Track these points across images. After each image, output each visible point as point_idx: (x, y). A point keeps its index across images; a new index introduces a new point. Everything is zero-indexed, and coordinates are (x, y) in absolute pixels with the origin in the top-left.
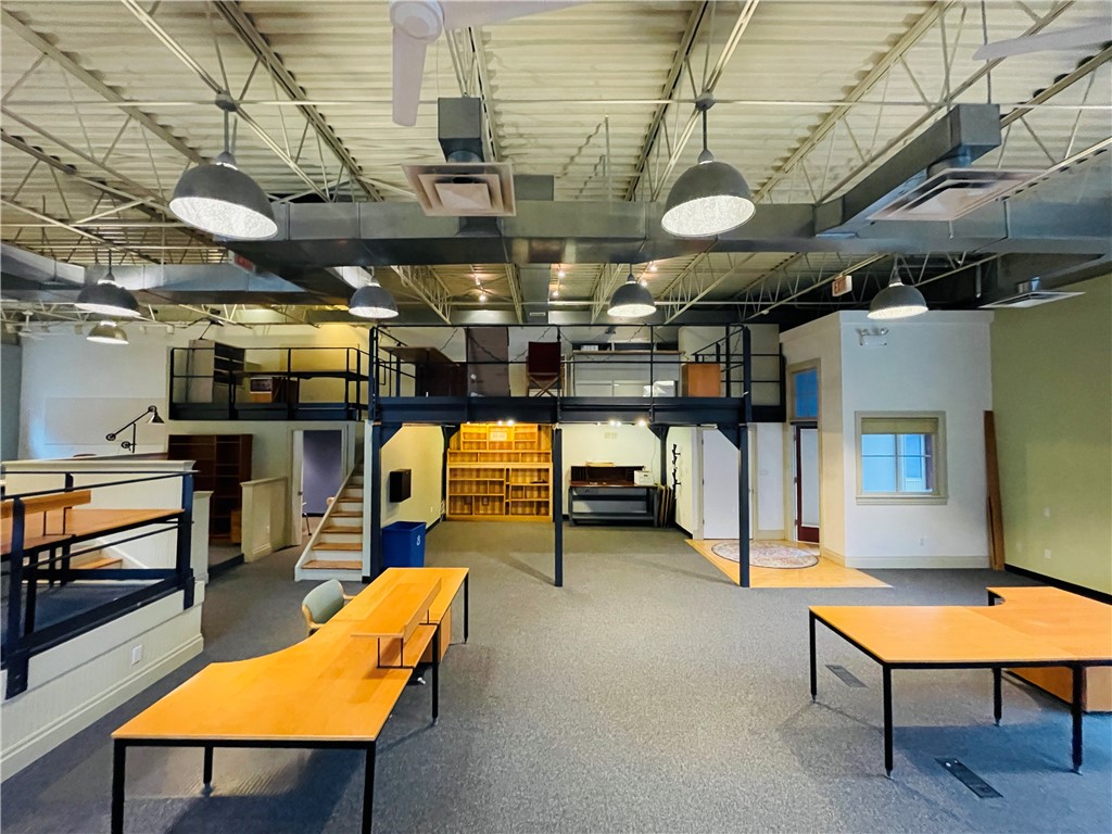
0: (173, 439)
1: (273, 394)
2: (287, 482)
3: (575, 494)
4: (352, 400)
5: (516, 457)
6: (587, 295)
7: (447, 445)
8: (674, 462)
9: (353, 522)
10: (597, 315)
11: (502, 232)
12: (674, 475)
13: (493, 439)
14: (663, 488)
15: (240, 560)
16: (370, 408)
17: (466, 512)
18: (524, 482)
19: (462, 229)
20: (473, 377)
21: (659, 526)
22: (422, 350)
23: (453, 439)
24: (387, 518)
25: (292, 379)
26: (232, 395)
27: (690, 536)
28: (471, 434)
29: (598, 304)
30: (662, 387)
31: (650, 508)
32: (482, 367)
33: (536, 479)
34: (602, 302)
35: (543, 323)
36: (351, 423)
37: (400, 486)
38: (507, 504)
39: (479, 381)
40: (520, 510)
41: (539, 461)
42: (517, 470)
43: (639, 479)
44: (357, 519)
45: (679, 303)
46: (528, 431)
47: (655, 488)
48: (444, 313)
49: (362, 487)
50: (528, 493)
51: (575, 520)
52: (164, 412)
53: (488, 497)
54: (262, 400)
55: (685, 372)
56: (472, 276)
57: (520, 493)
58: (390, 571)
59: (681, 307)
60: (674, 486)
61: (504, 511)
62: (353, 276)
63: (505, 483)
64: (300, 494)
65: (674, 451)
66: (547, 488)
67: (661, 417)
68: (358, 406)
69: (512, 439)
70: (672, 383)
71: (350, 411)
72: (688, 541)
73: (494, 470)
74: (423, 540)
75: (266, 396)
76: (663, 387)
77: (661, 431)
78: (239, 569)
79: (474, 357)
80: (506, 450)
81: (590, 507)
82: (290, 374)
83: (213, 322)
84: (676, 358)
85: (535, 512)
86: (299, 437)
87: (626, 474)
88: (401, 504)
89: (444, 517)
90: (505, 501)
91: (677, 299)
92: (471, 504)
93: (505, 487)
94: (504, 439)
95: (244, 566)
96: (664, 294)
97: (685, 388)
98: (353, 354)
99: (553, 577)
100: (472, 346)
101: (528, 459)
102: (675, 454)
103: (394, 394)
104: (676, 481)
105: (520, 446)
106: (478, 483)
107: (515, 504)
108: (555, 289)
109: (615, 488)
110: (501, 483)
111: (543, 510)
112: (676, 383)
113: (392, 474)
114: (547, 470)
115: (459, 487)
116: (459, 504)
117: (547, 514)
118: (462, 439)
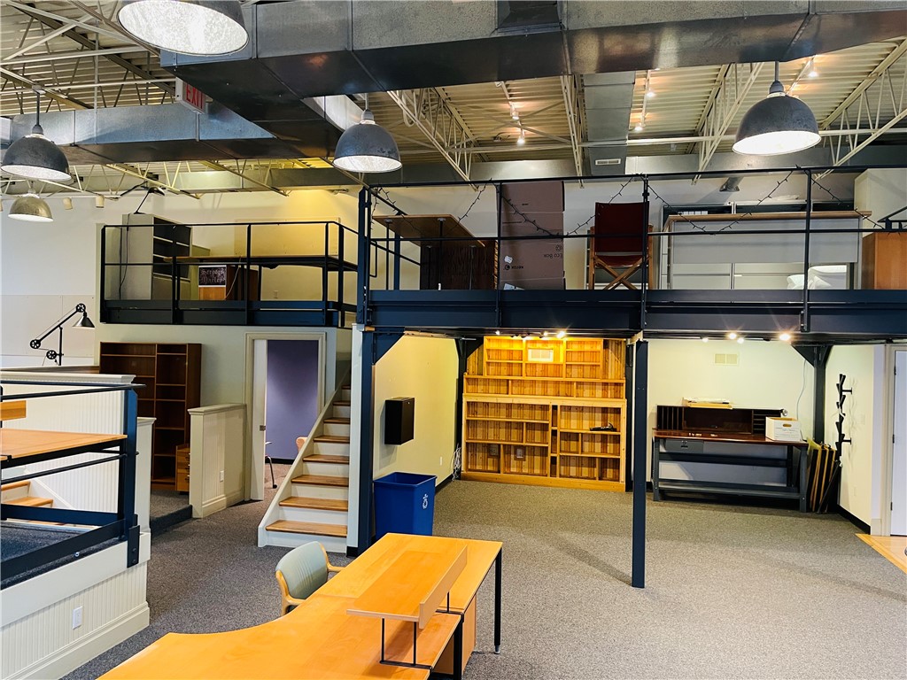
0: (105, 347)
1: (228, 289)
2: (245, 410)
3: (662, 450)
4: (333, 296)
5: (569, 387)
6: (690, 127)
7: (463, 368)
8: (840, 405)
9: (334, 471)
10: (708, 158)
11: (565, 23)
12: (839, 425)
13: (531, 359)
14: (818, 447)
15: (187, 513)
16: (359, 310)
17: (490, 468)
18: (580, 426)
19: (503, 23)
20: (508, 260)
21: (809, 510)
22: (433, 220)
23: (472, 359)
24: (380, 468)
25: (252, 267)
26: (176, 289)
27: (866, 529)
28: (498, 351)
29: (709, 142)
30: (824, 276)
31: (792, 479)
32: (523, 245)
33: (598, 424)
34: (719, 137)
35: (618, 175)
36: (332, 331)
37: (399, 420)
38: (554, 460)
39: (516, 266)
40: (573, 470)
41: (605, 396)
42: (569, 408)
43: (774, 431)
44: (340, 467)
45: (857, 131)
46: (587, 348)
47: (803, 447)
48: (462, 167)
49: (347, 421)
50: (587, 445)
51: (662, 491)
52: (94, 313)
53: (523, 448)
54: (213, 297)
55: (868, 248)
56: (505, 106)
57: (573, 443)
58: (389, 539)
59: (862, 138)
60: (839, 445)
61: (548, 471)
62: (340, 111)
63: (551, 428)
64: (262, 428)
65: (840, 387)
66: (617, 439)
67: (821, 325)
68: (340, 305)
69: (562, 360)
70: (843, 269)
71: (329, 314)
72: (862, 536)
73: (532, 407)
74: (431, 500)
75: (218, 292)
76: (828, 275)
77: (815, 351)
78: (186, 527)
79: (510, 229)
80: (551, 377)
81: (687, 471)
82: (249, 260)
83: (151, 190)
84: (852, 224)
85: (596, 475)
86: (262, 349)
87: (751, 421)
88: (401, 449)
89: (458, 475)
90: (550, 455)
91: (853, 127)
92: (499, 457)
93: (550, 433)
94: (550, 360)
95: (194, 523)
96: (831, 119)
97: (868, 275)
98: (334, 229)
99: (629, 572)
100: (508, 215)
101: (587, 392)
102: (841, 391)
103: (391, 287)
104: (841, 436)
105: (575, 371)
106: (509, 425)
107: (566, 461)
108: (639, 120)
109: (734, 445)
110: (544, 427)
111: (610, 472)
112: (852, 266)
113: (388, 403)
114: (617, 411)
115: (480, 430)
116: (480, 455)
117: (617, 479)
118: (486, 359)
